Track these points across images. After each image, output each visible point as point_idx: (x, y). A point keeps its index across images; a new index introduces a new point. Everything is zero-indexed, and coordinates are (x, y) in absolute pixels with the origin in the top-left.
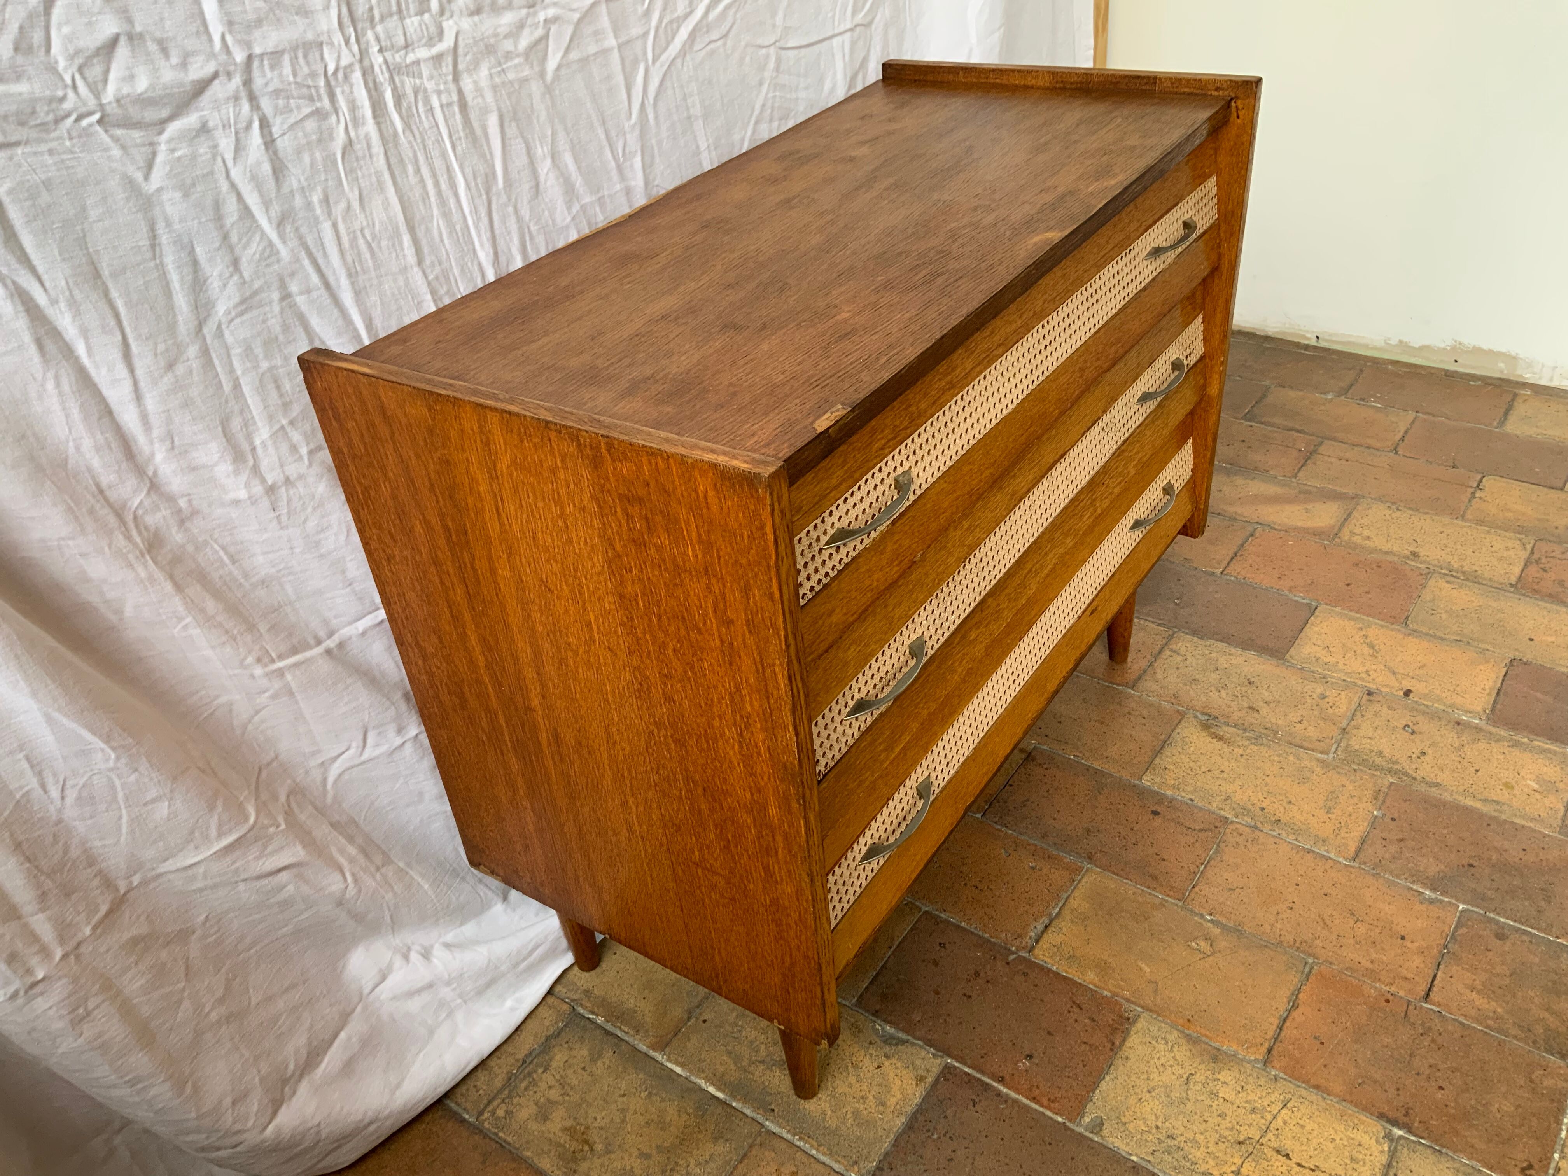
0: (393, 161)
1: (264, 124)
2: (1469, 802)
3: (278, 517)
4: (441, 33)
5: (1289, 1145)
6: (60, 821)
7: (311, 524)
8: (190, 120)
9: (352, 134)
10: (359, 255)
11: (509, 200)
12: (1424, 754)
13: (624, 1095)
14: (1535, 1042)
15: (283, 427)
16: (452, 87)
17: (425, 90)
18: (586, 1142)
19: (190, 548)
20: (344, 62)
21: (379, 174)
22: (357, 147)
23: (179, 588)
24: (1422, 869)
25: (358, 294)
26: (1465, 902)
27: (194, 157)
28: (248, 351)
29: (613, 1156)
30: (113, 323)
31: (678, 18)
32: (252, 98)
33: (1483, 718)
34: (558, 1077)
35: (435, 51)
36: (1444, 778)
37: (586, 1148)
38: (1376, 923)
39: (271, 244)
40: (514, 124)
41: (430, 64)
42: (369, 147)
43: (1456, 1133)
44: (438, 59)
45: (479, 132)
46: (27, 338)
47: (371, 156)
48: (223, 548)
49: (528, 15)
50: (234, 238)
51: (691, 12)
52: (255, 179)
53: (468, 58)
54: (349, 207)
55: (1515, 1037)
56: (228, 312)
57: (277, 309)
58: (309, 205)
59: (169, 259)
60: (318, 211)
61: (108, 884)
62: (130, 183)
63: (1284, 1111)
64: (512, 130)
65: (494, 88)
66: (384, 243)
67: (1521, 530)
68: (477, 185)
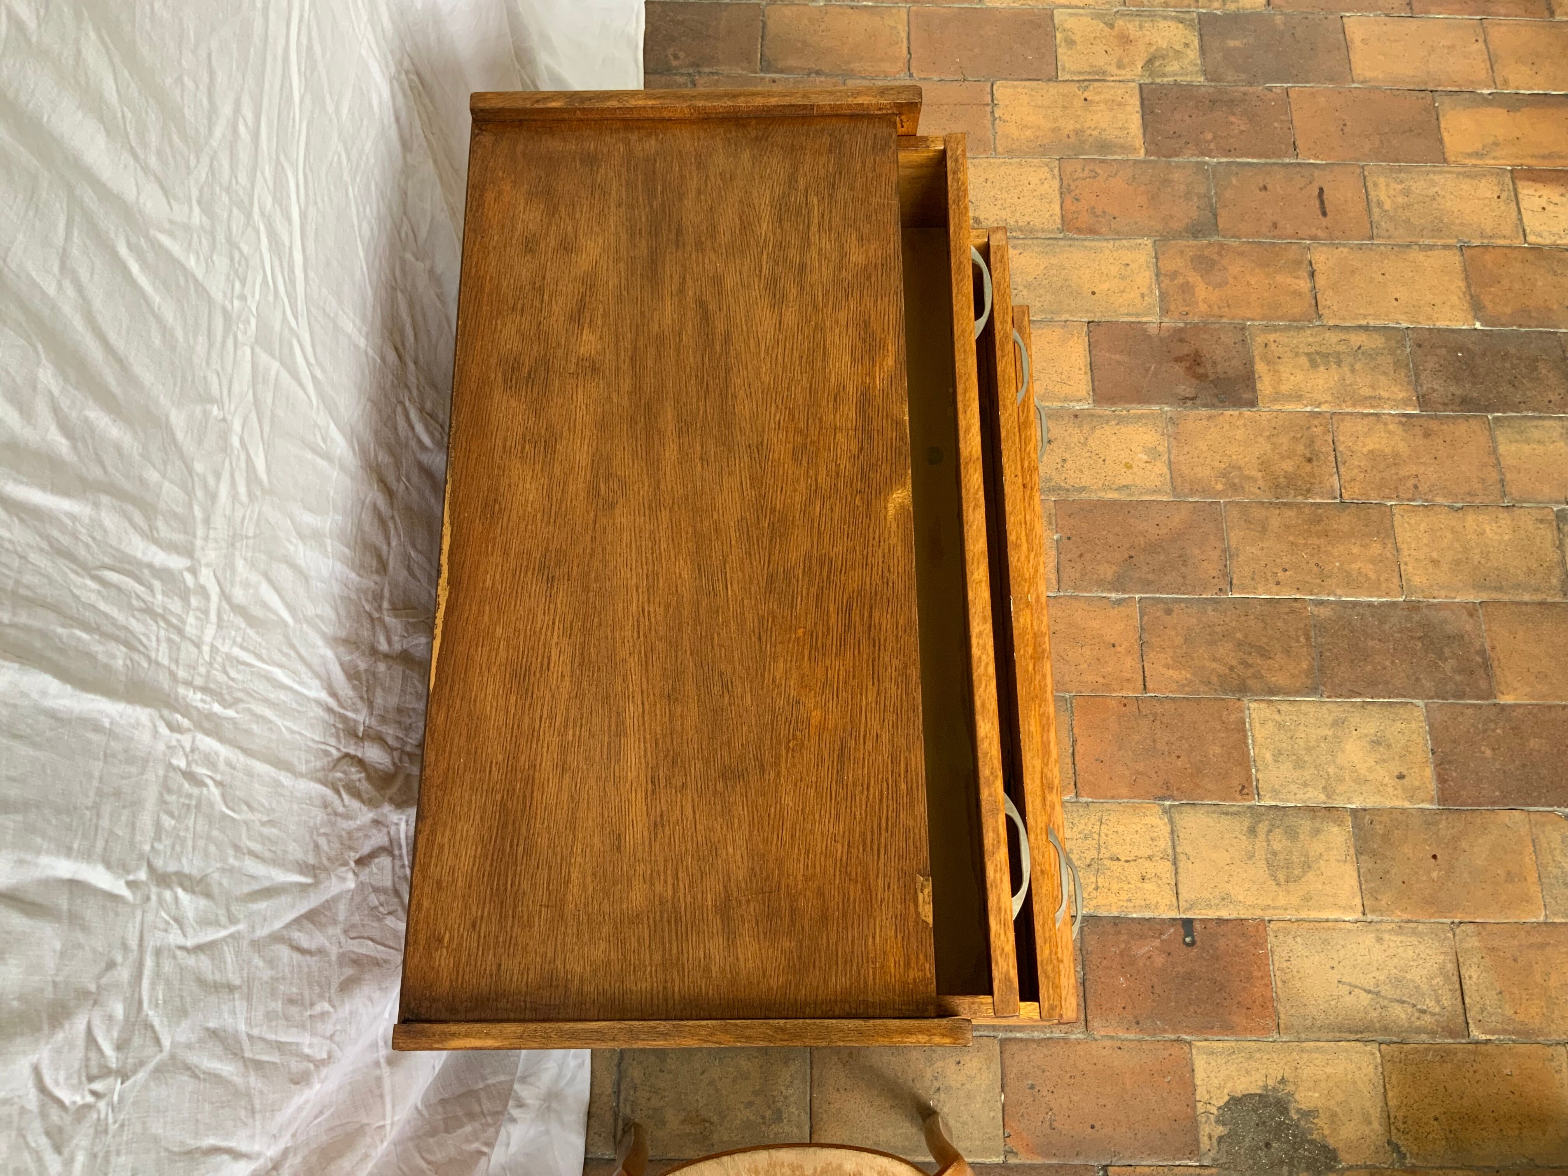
1: (181, 879)
2: (1111, 495)
4: (206, 593)
5: (1116, 850)
8: (148, 966)
9: (219, 778)
10: (269, 840)
11: (300, 621)
12: (1064, 460)
13: (703, 1072)
14: (1215, 690)
16: (236, 618)
17: (227, 656)
18: (704, 1121)
20: (188, 746)
22: (226, 779)
24: (1102, 576)
26: (1138, 593)
27: (168, 982)
29: (728, 1118)
32: (166, 880)
33: (1090, 401)
34: (648, 1089)
35: (213, 616)
36: (1086, 480)
37: (707, 1125)
38: (1093, 641)
39: (234, 937)
40: (273, 564)
41: (218, 631)
42: (231, 765)
43: (1198, 786)
50: (218, 977)
52: (202, 921)
53: (228, 576)
54: (247, 826)
55: (1204, 693)
56: (246, 1020)
57: (261, 963)
59: (205, 1062)
60: (237, 864)
63: (1103, 826)
66: (275, 804)
67: (1043, 151)
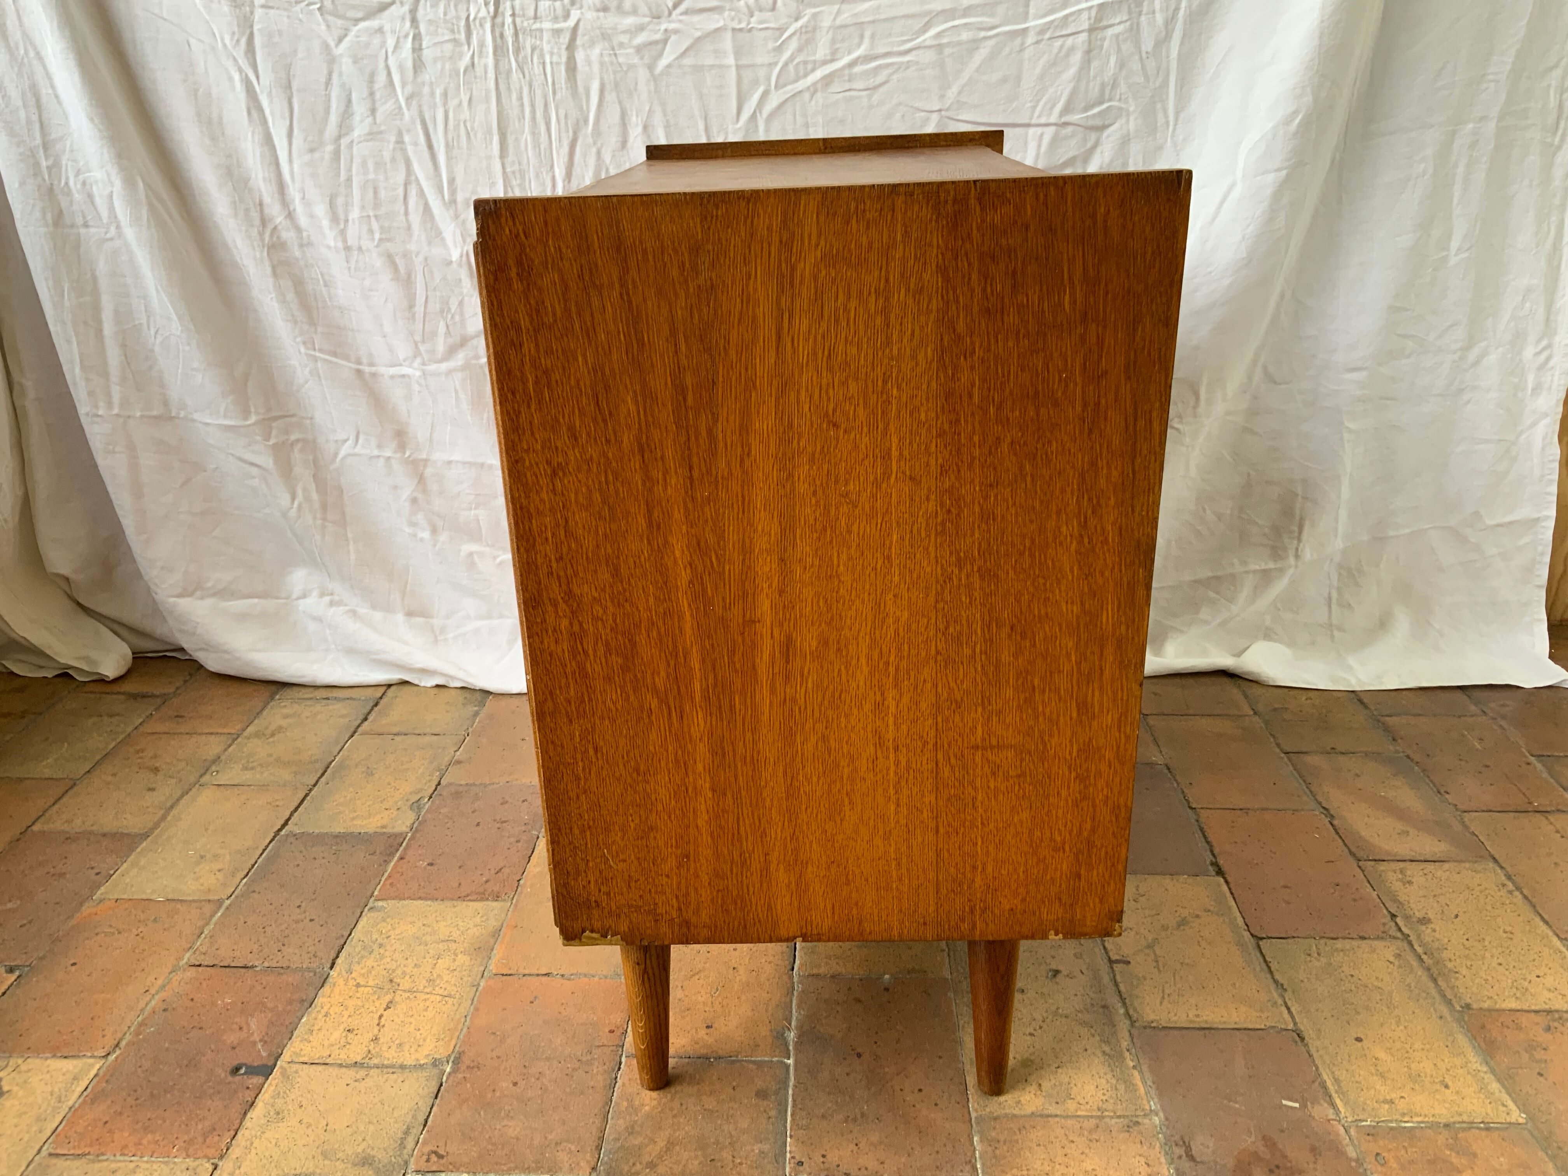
0: (502, 87)
1: (417, 37)
3: (349, 268)
4: (567, 16)
5: (401, 1007)
6: (152, 351)
7: (367, 283)
8: (373, 23)
10: (459, 136)
11: (595, 144)
15: (369, 216)
17: (542, 50)
19: (302, 263)
20: (481, 15)
21: (488, 92)
22: (477, 69)
23: (275, 274)
24: (825, 1022)
25: (449, 158)
26: (797, 1062)
27: (368, 45)
28: (364, 163)
30: (287, 114)
31: (815, 62)
32: (414, 21)
35: (557, 26)
39: (400, 108)
40: (614, 94)
41: (550, 33)
42: (486, 72)
44: (557, 32)
45: (581, 89)
46: (244, 106)
47: (486, 78)
48: (322, 274)
49: (649, 23)
50: (378, 96)
51: (832, 61)
52: (401, 68)
53: (586, 38)
56: (360, 136)
57: (391, 146)
58: (432, 94)
59: (335, 93)
60: (438, 99)
61: (166, 403)
62: (327, 46)
63: (439, 998)
64: (611, 97)
65: (602, 64)
66: (479, 135)
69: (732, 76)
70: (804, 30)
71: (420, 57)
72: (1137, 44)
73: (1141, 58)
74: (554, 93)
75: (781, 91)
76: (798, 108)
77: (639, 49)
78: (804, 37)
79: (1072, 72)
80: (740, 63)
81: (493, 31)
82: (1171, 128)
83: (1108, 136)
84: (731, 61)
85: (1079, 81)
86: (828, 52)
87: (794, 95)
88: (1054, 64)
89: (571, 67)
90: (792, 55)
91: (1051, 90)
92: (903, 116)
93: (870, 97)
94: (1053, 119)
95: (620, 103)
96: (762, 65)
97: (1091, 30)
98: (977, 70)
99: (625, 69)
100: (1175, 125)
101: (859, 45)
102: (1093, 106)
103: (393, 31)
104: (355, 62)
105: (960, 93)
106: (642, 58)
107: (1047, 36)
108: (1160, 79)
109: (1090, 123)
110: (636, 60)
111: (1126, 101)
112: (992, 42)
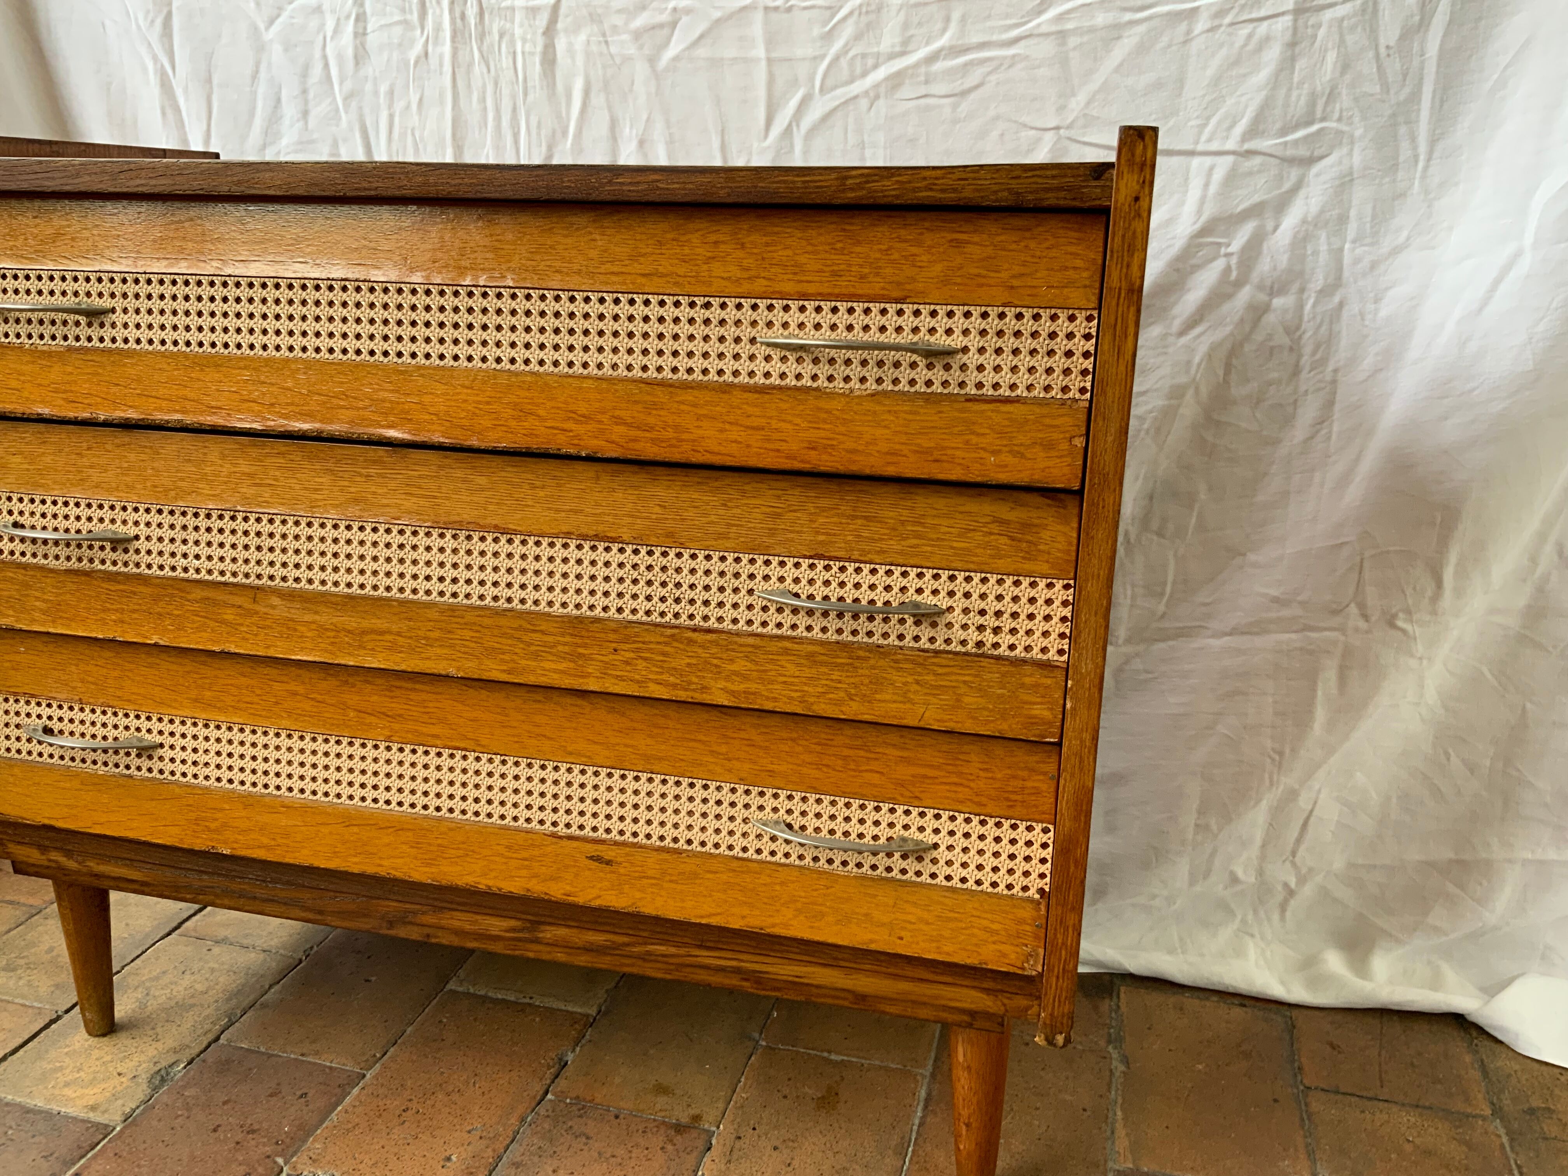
0: (460, 83)
1: (361, 18)
9: (430, 48)
16: (540, 42)
17: (512, 35)
21: (442, 91)
22: (431, 61)
27: (303, 28)
31: (878, 54)
39: (337, 110)
41: (524, 13)
42: (441, 65)
44: (533, 11)
45: (560, 88)
46: (157, 105)
47: (441, 73)
50: (311, 95)
51: (903, 53)
52: (340, 57)
53: (569, 19)
54: (408, 107)
58: (376, 93)
59: (262, 89)
60: (382, 100)
62: (256, 28)
64: (598, 100)
65: (588, 54)
68: (539, 134)
69: (761, 74)
70: (864, 10)
71: (363, 45)
72: (1373, 32)
73: (1377, 56)
74: (526, 94)
75: (828, 96)
76: (851, 120)
77: (637, 35)
78: (864, 19)
79: (1264, 75)
80: (774, 55)
81: (451, 11)
82: (1421, 165)
83: (1318, 175)
84: (760, 52)
85: (1274, 88)
86: (897, 40)
87: (846, 102)
88: (1237, 62)
89: (549, 59)
90: (846, 44)
91: (1230, 101)
92: (1002, 135)
93: (955, 106)
94: (1230, 145)
95: (610, 108)
96: (804, 59)
97: (1298, 12)
98: (1117, 69)
99: (618, 61)
100: (1429, 160)
101: (944, 30)
102: (1297, 127)
103: (333, 11)
104: (286, 50)
105: (1088, 103)
106: (641, 47)
107: (1228, 20)
108: (1407, 90)
109: (1290, 152)
110: (632, 50)
111: (1350, 121)
112: (1142, 28)
